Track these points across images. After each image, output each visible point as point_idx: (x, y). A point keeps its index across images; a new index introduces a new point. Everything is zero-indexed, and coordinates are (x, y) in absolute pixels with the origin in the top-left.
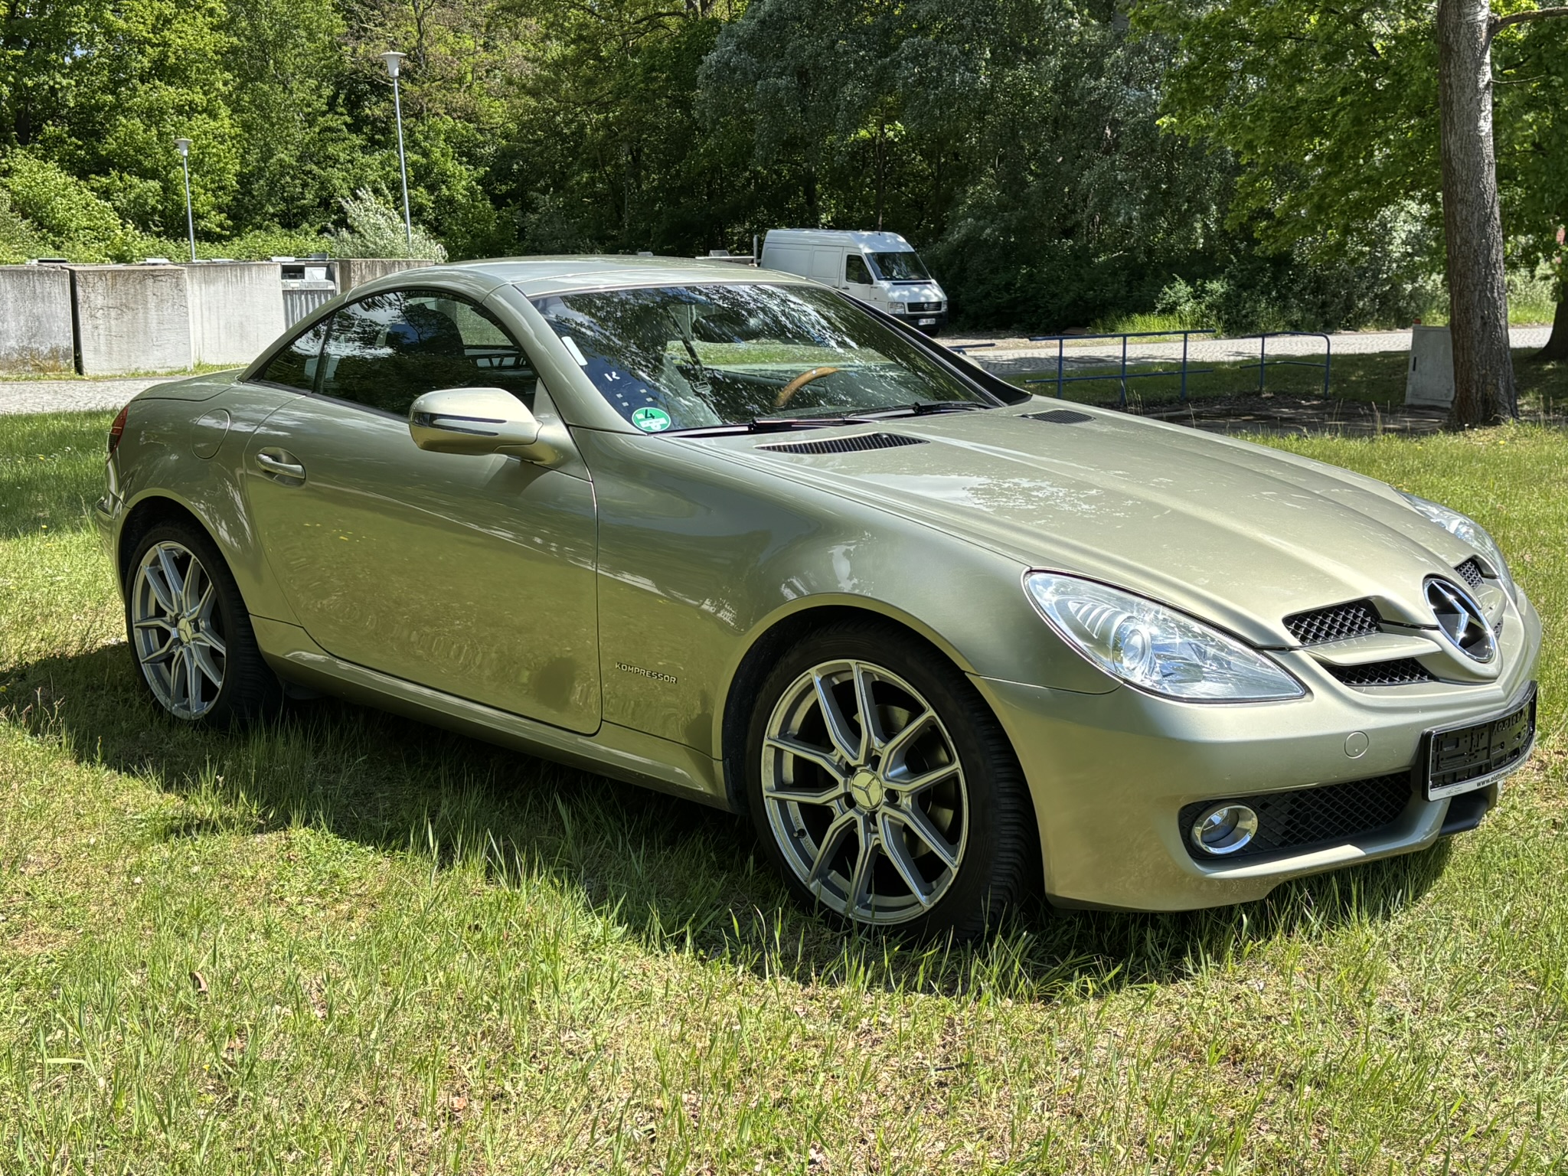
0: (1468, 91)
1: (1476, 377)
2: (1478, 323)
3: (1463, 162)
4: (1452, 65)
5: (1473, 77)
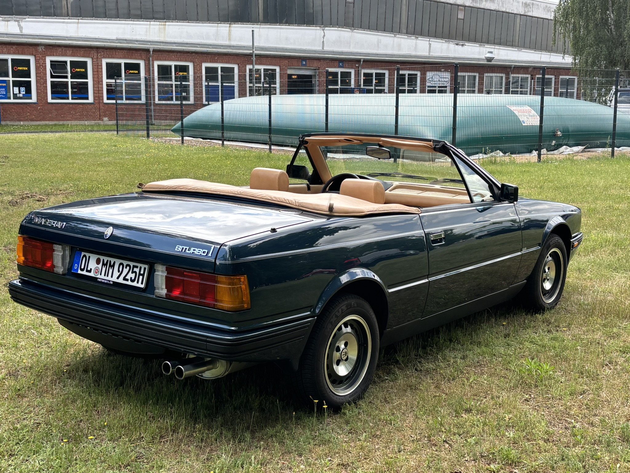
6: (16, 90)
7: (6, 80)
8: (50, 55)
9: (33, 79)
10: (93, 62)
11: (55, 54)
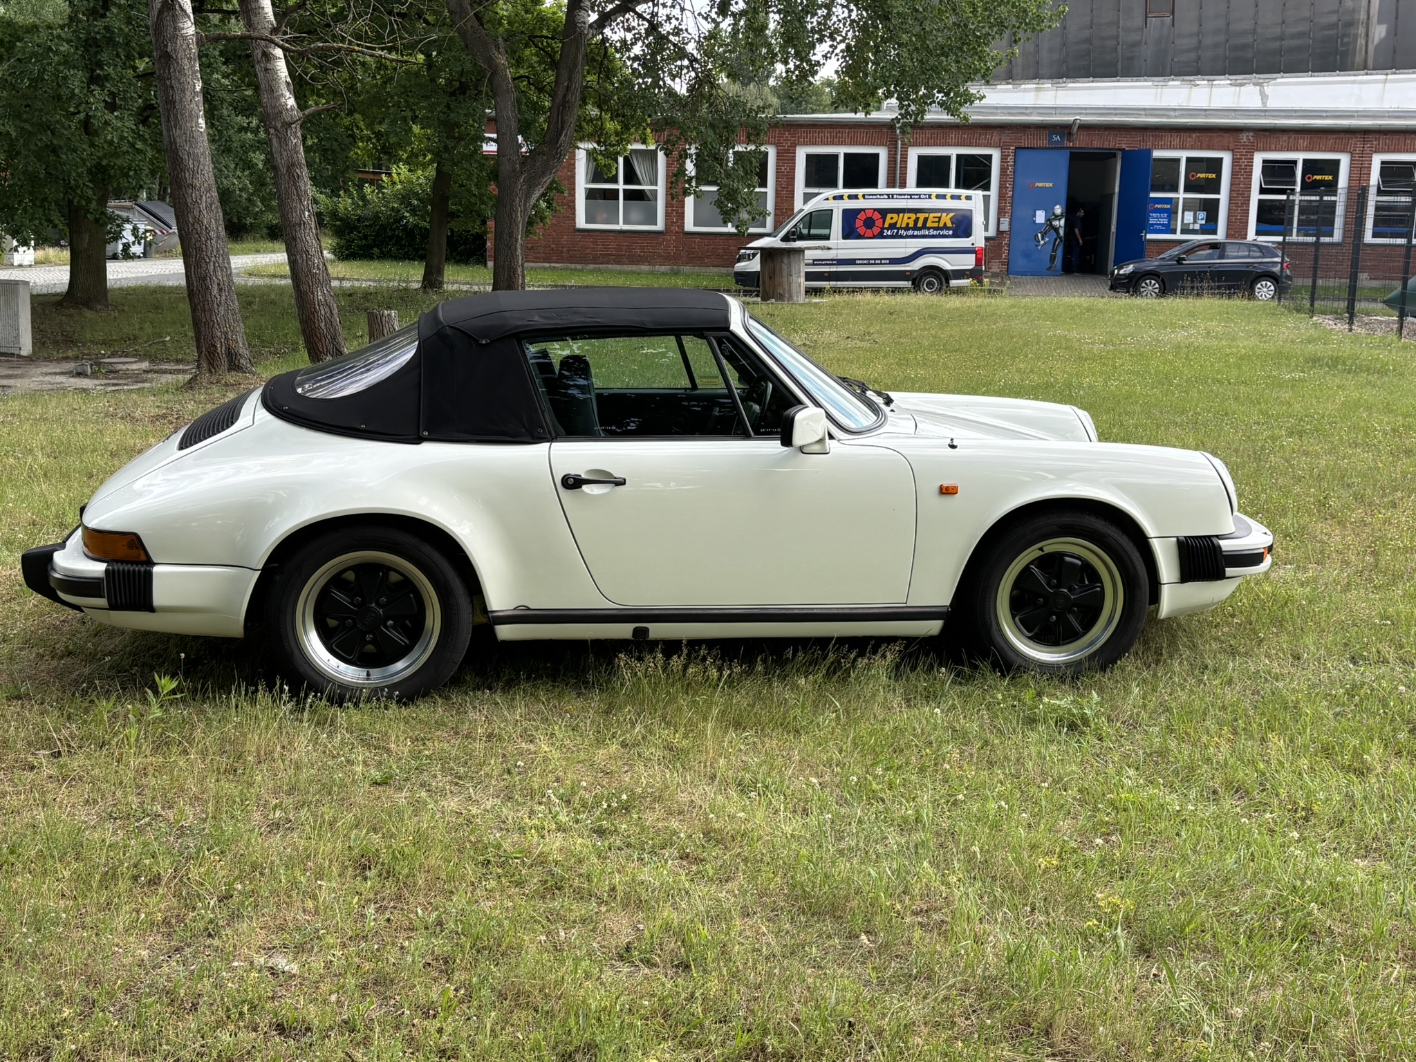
0: (188, 93)
1: (219, 334)
2: (216, 287)
3: (189, 153)
4: (172, 70)
5: (191, 83)
6: (1189, 217)
7: (1171, 199)
8: (1264, 150)
9: (1223, 197)
10: (1352, 160)
11: (1273, 146)
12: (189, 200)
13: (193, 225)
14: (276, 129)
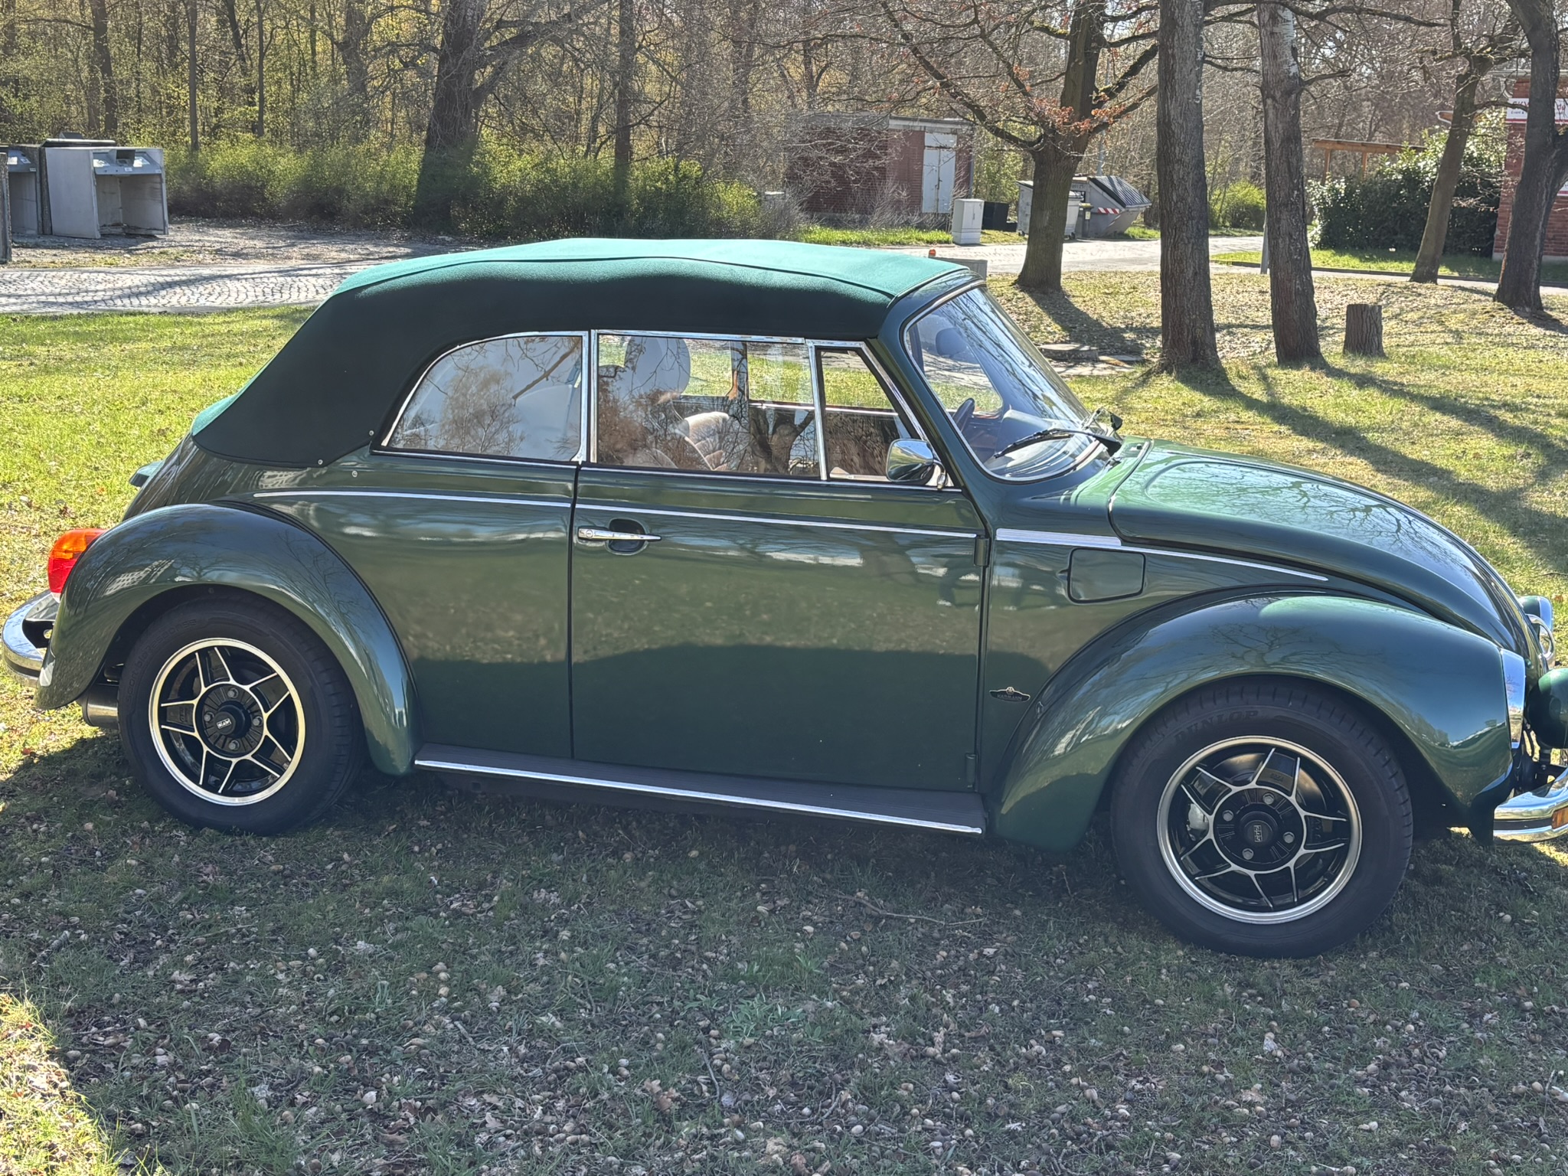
12: (1175, 177)
13: (1176, 204)
14: (1274, 98)
